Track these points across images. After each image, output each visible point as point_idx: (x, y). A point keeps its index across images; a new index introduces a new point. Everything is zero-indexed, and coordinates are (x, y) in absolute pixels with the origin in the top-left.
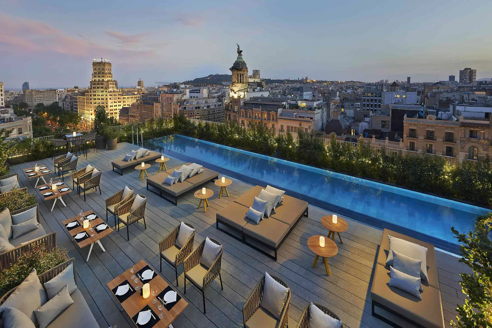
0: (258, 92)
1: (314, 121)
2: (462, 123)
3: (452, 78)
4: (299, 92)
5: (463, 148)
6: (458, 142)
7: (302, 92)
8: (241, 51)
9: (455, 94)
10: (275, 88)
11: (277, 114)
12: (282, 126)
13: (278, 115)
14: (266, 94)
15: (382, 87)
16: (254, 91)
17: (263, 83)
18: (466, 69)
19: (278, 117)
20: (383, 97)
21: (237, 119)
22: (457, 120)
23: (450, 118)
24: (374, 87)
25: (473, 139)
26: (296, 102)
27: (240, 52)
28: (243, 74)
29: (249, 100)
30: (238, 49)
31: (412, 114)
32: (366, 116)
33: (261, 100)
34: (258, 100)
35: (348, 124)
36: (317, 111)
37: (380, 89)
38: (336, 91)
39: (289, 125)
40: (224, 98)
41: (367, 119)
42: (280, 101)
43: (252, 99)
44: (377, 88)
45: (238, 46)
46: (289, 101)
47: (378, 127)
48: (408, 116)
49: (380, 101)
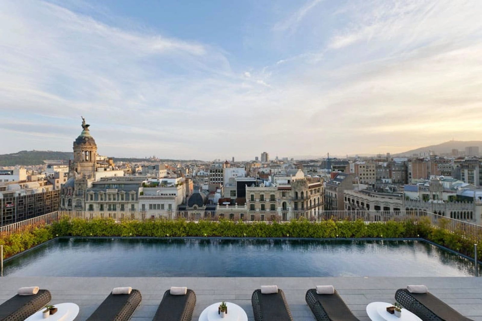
0: (110, 171)
1: (177, 196)
2: (279, 188)
3: (257, 158)
4: (155, 170)
5: (280, 204)
6: (277, 200)
7: (158, 169)
8: (88, 126)
9: (266, 169)
10: (122, 167)
11: (137, 194)
12: (143, 206)
13: (139, 194)
14: (120, 173)
15: (223, 164)
16: (105, 170)
17: (111, 161)
18: (264, 153)
19: (139, 196)
20: (224, 173)
21: (83, 205)
22: (276, 186)
23: (270, 185)
24: (217, 165)
25: (284, 198)
26: (158, 180)
27: (85, 127)
28: (90, 152)
29: (99, 180)
30: (84, 122)
31: (250, 184)
32: (217, 188)
33: (116, 180)
34: (111, 180)
35: (206, 196)
36: (179, 187)
37: (222, 166)
38: (185, 169)
39: (151, 203)
40: (56, 180)
41: (219, 191)
42: (139, 180)
43: (103, 179)
44: (219, 165)
45: (83, 119)
46: (150, 180)
47: (228, 196)
48: (248, 186)
49: (222, 176)
